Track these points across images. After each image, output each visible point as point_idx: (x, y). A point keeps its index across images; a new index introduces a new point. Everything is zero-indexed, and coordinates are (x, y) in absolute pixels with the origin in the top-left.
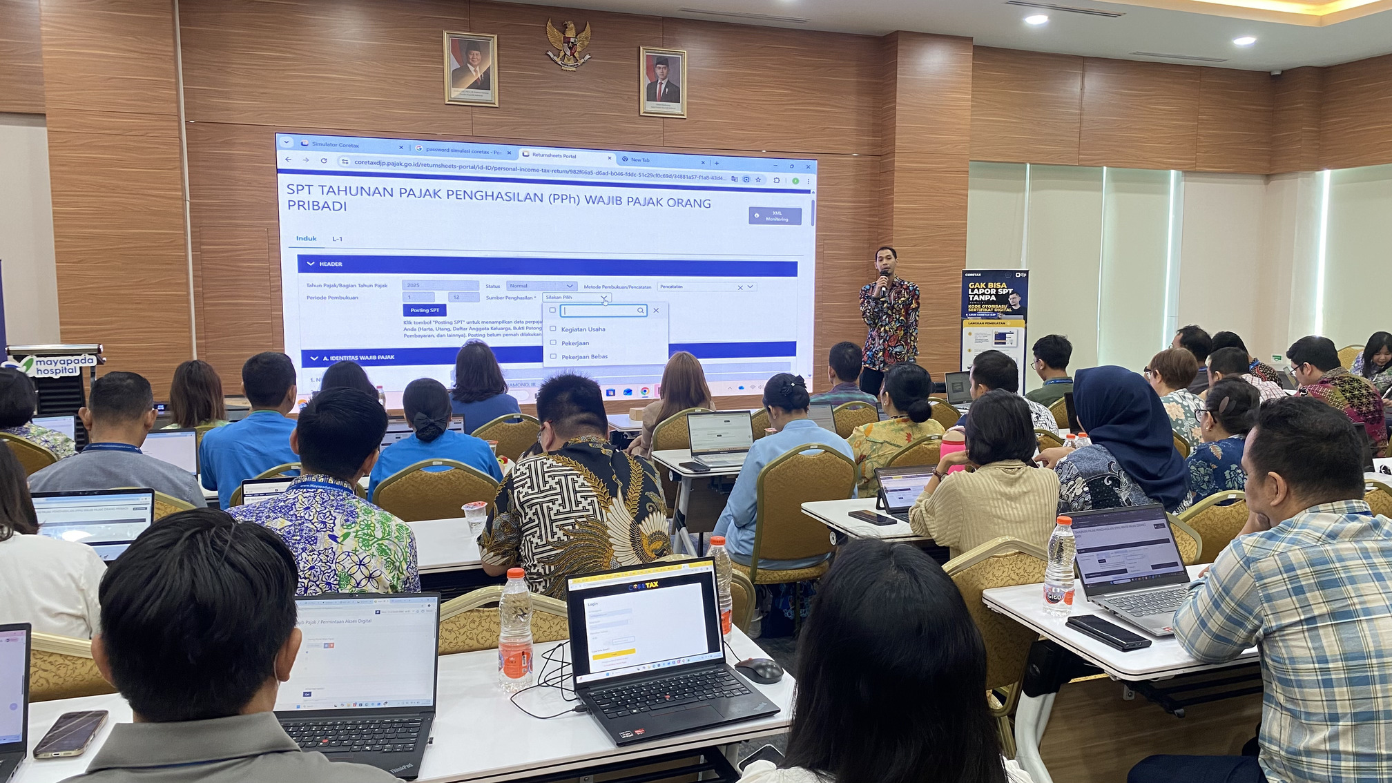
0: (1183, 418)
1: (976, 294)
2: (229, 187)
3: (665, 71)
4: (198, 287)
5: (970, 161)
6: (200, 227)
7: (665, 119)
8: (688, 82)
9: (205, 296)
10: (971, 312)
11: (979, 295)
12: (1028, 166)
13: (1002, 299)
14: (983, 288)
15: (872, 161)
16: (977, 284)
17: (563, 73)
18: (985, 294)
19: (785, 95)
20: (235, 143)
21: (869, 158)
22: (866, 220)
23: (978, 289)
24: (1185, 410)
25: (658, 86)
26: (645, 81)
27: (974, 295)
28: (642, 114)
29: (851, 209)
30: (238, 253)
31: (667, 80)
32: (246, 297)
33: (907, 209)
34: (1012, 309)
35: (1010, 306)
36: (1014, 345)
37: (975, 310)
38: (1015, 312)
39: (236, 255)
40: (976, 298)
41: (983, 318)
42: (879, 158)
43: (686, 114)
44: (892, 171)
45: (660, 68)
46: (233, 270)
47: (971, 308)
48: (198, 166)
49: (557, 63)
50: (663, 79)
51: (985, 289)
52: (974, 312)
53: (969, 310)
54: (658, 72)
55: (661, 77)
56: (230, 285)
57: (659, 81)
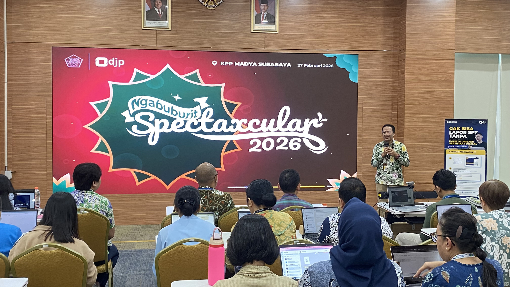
0: (496, 229)
1: (454, 134)
2: (27, 75)
3: (266, 7)
4: (10, 127)
5: (455, 53)
6: (12, 96)
7: (265, 34)
8: (279, 13)
9: (13, 132)
10: (451, 145)
11: (456, 135)
12: (500, 55)
13: (471, 137)
14: (458, 130)
15: (393, 54)
16: (455, 127)
17: (207, 11)
18: (460, 134)
19: (338, 18)
20: (31, 53)
21: (392, 53)
22: (389, 89)
23: (455, 131)
24: (498, 224)
25: (262, 16)
26: (254, 13)
27: (453, 134)
28: (252, 31)
29: (381, 82)
30: (30, 110)
31: (267, 12)
32: (34, 133)
33: (413, 82)
34: (477, 143)
35: (476, 142)
36: (479, 165)
37: (453, 144)
38: (479, 146)
39: (30, 111)
40: (454, 136)
41: (458, 148)
42: (398, 53)
43: (278, 31)
44: (404, 60)
45: (263, 6)
46: (27, 119)
47: (451, 142)
48: (12, 65)
49: (204, 5)
50: (265, 12)
51: (459, 131)
52: (453, 145)
53: (450, 144)
54: (262, 8)
55: (263, 10)
56: (26, 127)
57: (263, 13)
